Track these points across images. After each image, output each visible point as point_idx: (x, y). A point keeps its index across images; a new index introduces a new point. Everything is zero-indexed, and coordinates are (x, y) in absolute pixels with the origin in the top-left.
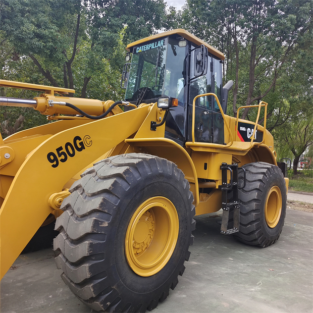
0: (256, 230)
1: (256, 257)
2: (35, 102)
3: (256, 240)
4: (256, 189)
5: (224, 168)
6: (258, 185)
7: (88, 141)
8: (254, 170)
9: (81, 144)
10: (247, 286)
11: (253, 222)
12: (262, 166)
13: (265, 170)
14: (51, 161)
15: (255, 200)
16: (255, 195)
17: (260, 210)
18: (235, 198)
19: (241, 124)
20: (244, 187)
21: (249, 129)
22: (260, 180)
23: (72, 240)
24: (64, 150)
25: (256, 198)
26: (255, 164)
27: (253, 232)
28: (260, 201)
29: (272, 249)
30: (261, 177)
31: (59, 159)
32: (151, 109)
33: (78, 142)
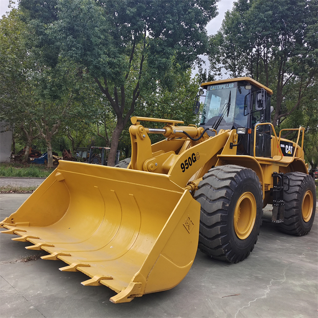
0: (296, 222)
1: (296, 241)
2: (164, 130)
3: (295, 229)
4: (296, 192)
5: (274, 176)
6: (297, 189)
7: (198, 155)
8: (294, 178)
9: (195, 158)
10: (295, 255)
11: (294, 216)
12: (300, 175)
13: (302, 178)
14: (182, 168)
15: (295, 200)
16: (295, 196)
17: (298, 208)
18: (281, 197)
19: (282, 142)
20: (288, 190)
21: (287, 146)
22: (299, 186)
23: (208, 213)
24: (187, 162)
25: (296, 198)
26: (293, 173)
27: (293, 224)
28: (298, 200)
29: (306, 237)
30: (300, 183)
31: (185, 167)
32: (230, 134)
33: (194, 156)
